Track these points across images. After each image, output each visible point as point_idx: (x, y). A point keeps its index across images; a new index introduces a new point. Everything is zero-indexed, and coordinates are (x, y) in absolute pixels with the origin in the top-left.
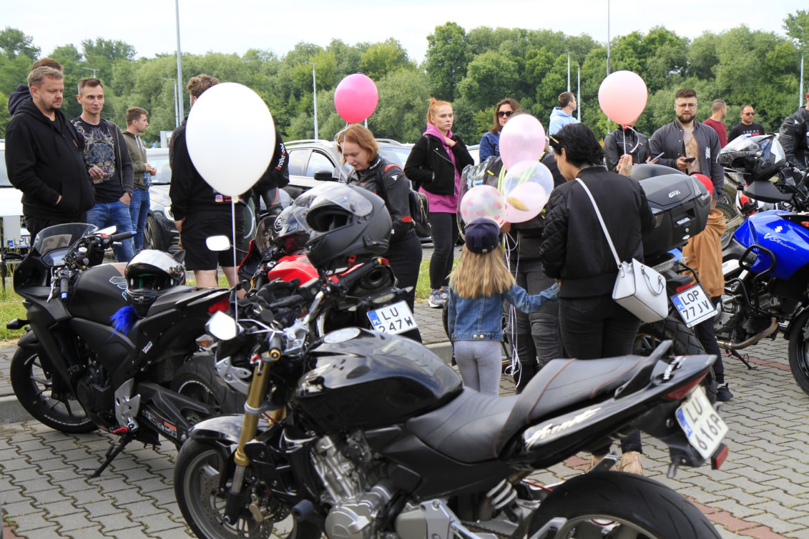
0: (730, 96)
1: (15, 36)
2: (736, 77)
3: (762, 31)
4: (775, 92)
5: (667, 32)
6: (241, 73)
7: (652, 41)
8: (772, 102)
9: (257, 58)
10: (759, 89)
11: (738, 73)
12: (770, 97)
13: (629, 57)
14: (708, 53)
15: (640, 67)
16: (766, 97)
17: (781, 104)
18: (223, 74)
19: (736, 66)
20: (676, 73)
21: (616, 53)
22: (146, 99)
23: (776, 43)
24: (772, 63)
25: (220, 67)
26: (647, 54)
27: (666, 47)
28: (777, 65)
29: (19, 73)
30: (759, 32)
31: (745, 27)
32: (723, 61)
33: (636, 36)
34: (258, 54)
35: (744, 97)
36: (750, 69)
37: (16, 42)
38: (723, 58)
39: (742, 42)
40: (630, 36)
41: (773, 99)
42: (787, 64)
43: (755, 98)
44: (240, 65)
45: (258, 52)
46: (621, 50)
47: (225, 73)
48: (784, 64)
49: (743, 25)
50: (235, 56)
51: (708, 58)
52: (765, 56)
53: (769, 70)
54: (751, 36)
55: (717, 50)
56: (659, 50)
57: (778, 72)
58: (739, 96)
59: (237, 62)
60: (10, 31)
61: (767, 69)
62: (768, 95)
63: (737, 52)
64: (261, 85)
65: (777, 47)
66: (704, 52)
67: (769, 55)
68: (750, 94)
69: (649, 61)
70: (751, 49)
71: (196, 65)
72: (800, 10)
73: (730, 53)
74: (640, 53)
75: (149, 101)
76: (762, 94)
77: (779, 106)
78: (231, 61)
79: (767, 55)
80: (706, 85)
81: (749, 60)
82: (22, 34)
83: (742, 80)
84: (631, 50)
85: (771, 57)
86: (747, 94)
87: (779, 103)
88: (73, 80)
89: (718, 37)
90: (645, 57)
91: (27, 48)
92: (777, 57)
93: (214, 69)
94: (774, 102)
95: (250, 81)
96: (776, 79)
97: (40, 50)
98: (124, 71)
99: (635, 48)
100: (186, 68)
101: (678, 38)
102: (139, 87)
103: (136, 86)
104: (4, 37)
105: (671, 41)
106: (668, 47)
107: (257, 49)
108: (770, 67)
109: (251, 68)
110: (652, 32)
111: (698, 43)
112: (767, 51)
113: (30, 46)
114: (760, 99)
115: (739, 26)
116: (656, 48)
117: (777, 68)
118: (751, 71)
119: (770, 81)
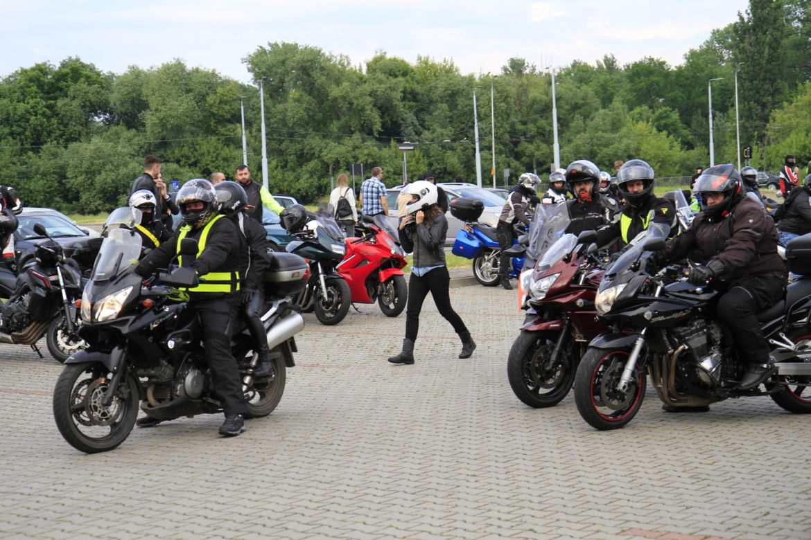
0: (165, 151)
2: (169, 127)
3: (201, 68)
4: (220, 146)
5: (84, 66)
7: (61, 77)
8: (217, 159)
10: (201, 142)
11: (172, 121)
12: (214, 152)
13: (32, 98)
14: (134, 95)
15: (48, 112)
16: (209, 153)
17: (228, 162)
19: (169, 112)
20: (99, 120)
21: (15, 92)
23: (218, 85)
24: (214, 110)
26: (57, 94)
27: (82, 85)
28: (221, 112)
30: (197, 71)
31: (180, 63)
32: (153, 106)
33: (41, 70)
35: (183, 152)
36: (187, 117)
38: (153, 102)
39: (176, 83)
40: (33, 69)
41: (218, 155)
42: (232, 111)
43: (196, 154)
46: (21, 87)
48: (229, 112)
49: (178, 60)
51: (136, 102)
52: (205, 100)
53: (212, 118)
54: (189, 74)
55: (145, 91)
56: (72, 89)
57: (222, 121)
58: (176, 151)
61: (210, 116)
62: (212, 150)
63: (170, 94)
65: (220, 90)
66: (129, 93)
67: (210, 99)
68: (190, 148)
69: (60, 103)
70: (188, 91)
72: (273, 42)
73: (160, 96)
74: (49, 93)
76: (204, 148)
77: (226, 164)
79: (208, 99)
80: (135, 136)
81: (185, 105)
83: (178, 130)
84: (34, 88)
85: (212, 101)
86: (186, 148)
87: (225, 159)
89: (146, 75)
90: (56, 99)
92: (221, 102)
94: (220, 159)
96: (221, 130)
99: (40, 86)
101: (98, 74)
105: (88, 77)
106: (85, 86)
108: (213, 115)
110: (64, 65)
111: (123, 81)
112: (208, 94)
114: (203, 154)
115: (174, 62)
116: (68, 87)
117: (223, 116)
118: (188, 120)
119: (214, 133)
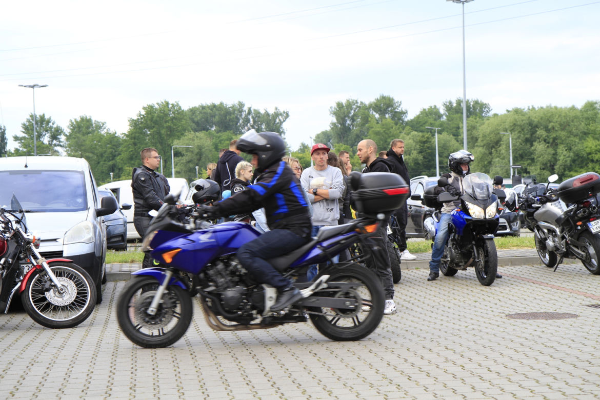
1: (388, 102)
6: (576, 124)
9: (595, 108)
18: (559, 126)
22: (487, 152)
25: (555, 120)
29: (384, 134)
34: (596, 105)
37: (388, 107)
44: (576, 117)
45: (596, 103)
47: (561, 125)
50: (573, 108)
59: (572, 114)
60: (383, 98)
64: (595, 134)
71: (533, 119)
75: (491, 153)
78: (566, 113)
82: (393, 99)
88: (428, 138)
91: (396, 112)
93: (550, 122)
95: (586, 131)
97: (407, 112)
98: (470, 128)
100: (524, 122)
102: (482, 141)
103: (479, 140)
104: (378, 103)
107: (594, 101)
109: (587, 119)
113: (399, 110)
